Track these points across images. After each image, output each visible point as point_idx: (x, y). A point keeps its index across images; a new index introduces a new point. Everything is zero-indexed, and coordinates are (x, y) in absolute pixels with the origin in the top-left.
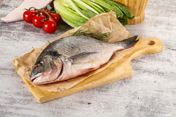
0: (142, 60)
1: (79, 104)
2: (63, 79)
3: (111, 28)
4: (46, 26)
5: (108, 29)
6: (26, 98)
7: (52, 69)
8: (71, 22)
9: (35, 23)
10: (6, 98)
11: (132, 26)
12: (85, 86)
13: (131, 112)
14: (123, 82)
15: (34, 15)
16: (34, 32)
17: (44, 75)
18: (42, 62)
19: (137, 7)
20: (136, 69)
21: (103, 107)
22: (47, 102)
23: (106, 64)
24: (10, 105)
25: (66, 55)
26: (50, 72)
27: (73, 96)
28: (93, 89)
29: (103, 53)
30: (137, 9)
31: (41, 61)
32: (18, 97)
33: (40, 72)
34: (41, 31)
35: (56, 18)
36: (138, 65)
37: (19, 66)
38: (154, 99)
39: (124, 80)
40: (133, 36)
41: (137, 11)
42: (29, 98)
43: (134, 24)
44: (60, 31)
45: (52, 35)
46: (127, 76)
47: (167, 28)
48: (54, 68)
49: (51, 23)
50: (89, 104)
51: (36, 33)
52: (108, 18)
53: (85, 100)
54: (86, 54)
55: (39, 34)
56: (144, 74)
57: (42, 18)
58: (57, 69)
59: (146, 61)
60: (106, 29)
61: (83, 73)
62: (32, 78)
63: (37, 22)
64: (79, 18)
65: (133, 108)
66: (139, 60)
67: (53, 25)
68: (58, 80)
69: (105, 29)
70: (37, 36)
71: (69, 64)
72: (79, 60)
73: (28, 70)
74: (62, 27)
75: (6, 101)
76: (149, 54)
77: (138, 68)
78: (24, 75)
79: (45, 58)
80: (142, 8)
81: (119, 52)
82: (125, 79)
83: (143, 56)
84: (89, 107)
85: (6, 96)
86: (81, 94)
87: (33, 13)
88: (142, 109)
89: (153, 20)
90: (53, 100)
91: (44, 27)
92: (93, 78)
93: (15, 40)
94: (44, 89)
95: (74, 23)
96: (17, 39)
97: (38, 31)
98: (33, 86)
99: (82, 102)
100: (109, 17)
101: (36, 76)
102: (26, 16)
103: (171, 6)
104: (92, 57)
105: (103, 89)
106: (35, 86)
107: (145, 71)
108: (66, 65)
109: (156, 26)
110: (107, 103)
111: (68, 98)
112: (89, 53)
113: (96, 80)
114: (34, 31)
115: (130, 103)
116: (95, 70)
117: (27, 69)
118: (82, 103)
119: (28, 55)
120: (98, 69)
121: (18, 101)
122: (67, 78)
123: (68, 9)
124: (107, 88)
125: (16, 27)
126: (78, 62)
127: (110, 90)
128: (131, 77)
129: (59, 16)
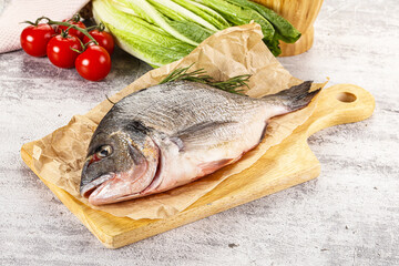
0: (332, 138)
1: (209, 248)
2: (164, 187)
3: (249, 63)
4: (86, 62)
5: (242, 66)
6: (74, 238)
7: (136, 163)
8: (148, 52)
9: (56, 56)
10: (22, 241)
11: (287, 59)
12: (216, 204)
13: (336, 261)
14: (300, 192)
15: (48, 35)
16: (53, 77)
17: (118, 180)
18: (107, 148)
19: (302, 13)
20: (324, 160)
21: (267, 252)
22: (128, 246)
23: (255, 149)
24: (37, 258)
25: (163, 130)
26: (130, 172)
27: (189, 230)
28: (232, 210)
29: (247, 123)
30: (302, 18)
31: (106, 145)
32: (52, 237)
33: (106, 173)
34: (71, 75)
35: (105, 42)
36: (326, 150)
37: (44, 159)
38: (383, 228)
39: (302, 187)
40: (300, 83)
41: (300, 23)
42: (80, 238)
43: (292, 54)
44: (118, 75)
45: (101, 84)
46: (307, 177)
47: (370, 62)
48: (140, 160)
49: (97, 54)
50: (231, 246)
51: (59, 82)
52: (243, 40)
53: (219, 237)
54: (209, 126)
55: (66, 82)
56: (345, 170)
57: (72, 43)
58: (148, 162)
59: (340, 139)
60: (238, 65)
61: (208, 172)
62: (85, 189)
63: (59, 54)
64: (167, 40)
65: (341, 252)
66: (325, 138)
67: (102, 59)
68: (152, 190)
69: (236, 67)
70: (63, 88)
71: (174, 150)
72: (195, 142)
73: (68, 170)
74: (121, 65)
75: (24, 248)
76: (346, 124)
77: (327, 158)
78: (62, 182)
79: (113, 137)
80: (313, 14)
81: (279, 121)
82: (302, 184)
83: (333, 129)
84: (234, 253)
85: (22, 234)
86: (207, 223)
87: (46, 31)
88: (361, 252)
89: (334, 43)
90: (142, 241)
91: (81, 65)
92: (232, 184)
93: (10, 98)
94: (118, 212)
95: (154, 55)
96: (16, 96)
97: (62, 77)
98: (89, 209)
99: (213, 243)
100: (245, 37)
101: (96, 182)
102: (30, 39)
103: (367, 10)
104: (223, 132)
105: (257, 210)
106: (93, 207)
107: (345, 165)
108: (167, 154)
109: (344, 58)
110: (274, 242)
111: (178, 235)
112: (216, 124)
113: (237, 188)
114: (53, 75)
115: (329, 239)
116: (232, 166)
117: (65, 168)
118: (214, 245)
119: (61, 133)
120: (240, 161)
121: (54, 245)
122: (173, 185)
123: (136, 19)
124: (266, 207)
125: (4, 68)
126: (194, 144)
127: (273, 211)
128: (315, 180)
129: (112, 38)
